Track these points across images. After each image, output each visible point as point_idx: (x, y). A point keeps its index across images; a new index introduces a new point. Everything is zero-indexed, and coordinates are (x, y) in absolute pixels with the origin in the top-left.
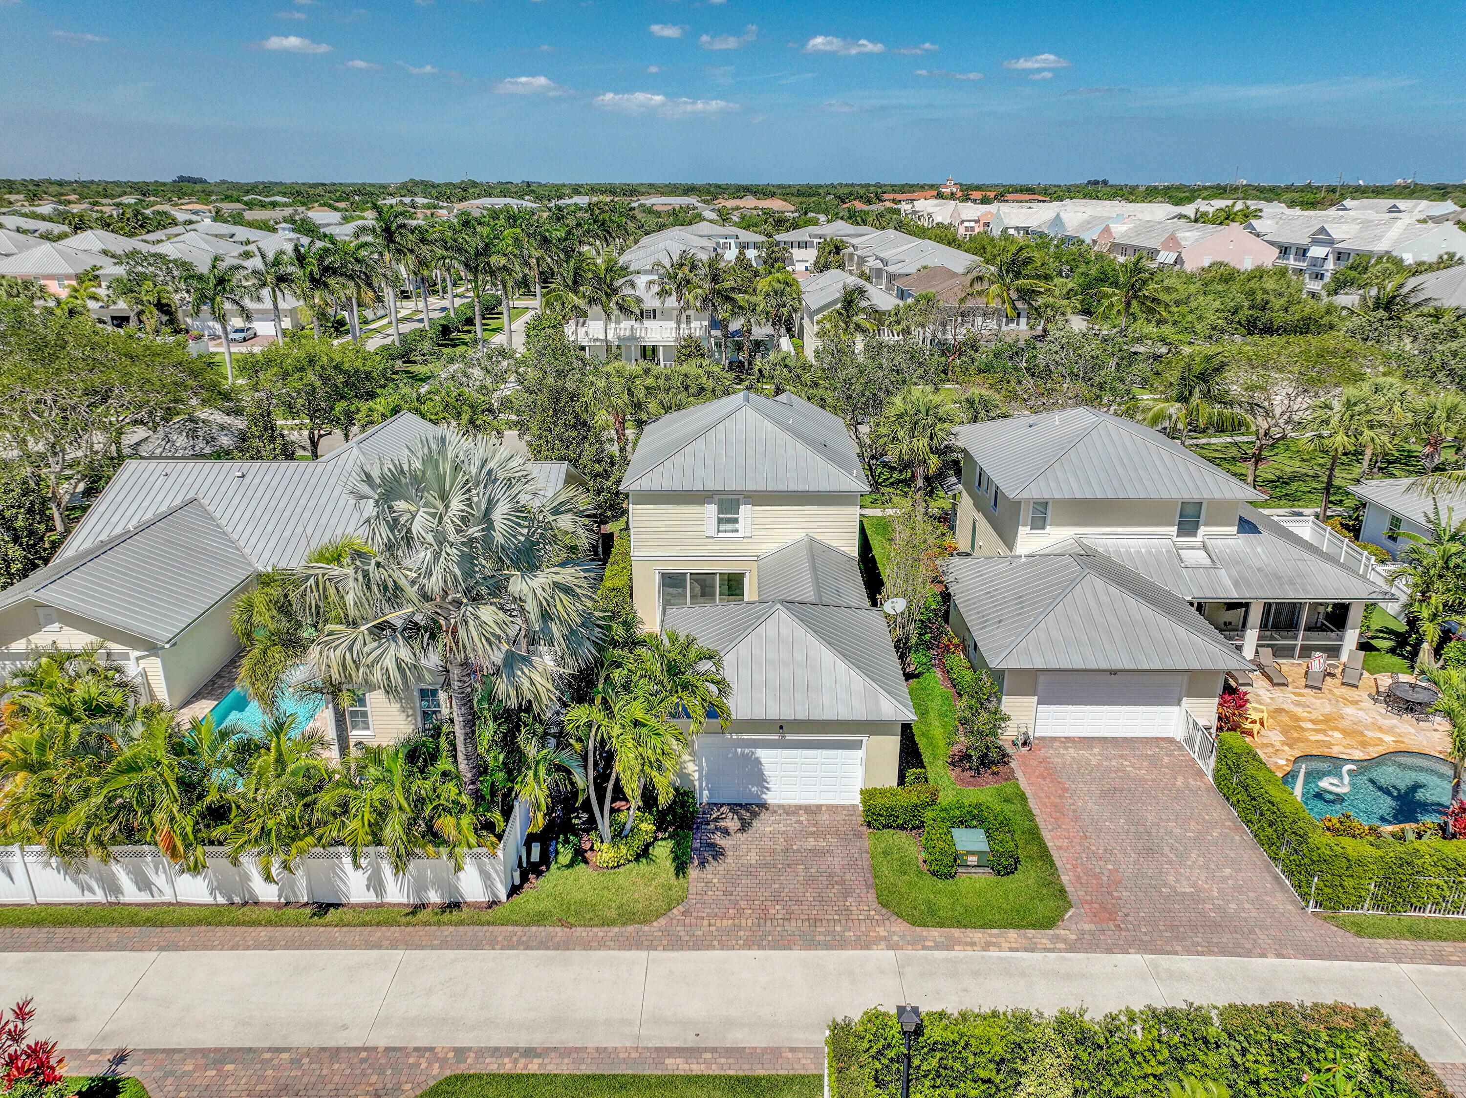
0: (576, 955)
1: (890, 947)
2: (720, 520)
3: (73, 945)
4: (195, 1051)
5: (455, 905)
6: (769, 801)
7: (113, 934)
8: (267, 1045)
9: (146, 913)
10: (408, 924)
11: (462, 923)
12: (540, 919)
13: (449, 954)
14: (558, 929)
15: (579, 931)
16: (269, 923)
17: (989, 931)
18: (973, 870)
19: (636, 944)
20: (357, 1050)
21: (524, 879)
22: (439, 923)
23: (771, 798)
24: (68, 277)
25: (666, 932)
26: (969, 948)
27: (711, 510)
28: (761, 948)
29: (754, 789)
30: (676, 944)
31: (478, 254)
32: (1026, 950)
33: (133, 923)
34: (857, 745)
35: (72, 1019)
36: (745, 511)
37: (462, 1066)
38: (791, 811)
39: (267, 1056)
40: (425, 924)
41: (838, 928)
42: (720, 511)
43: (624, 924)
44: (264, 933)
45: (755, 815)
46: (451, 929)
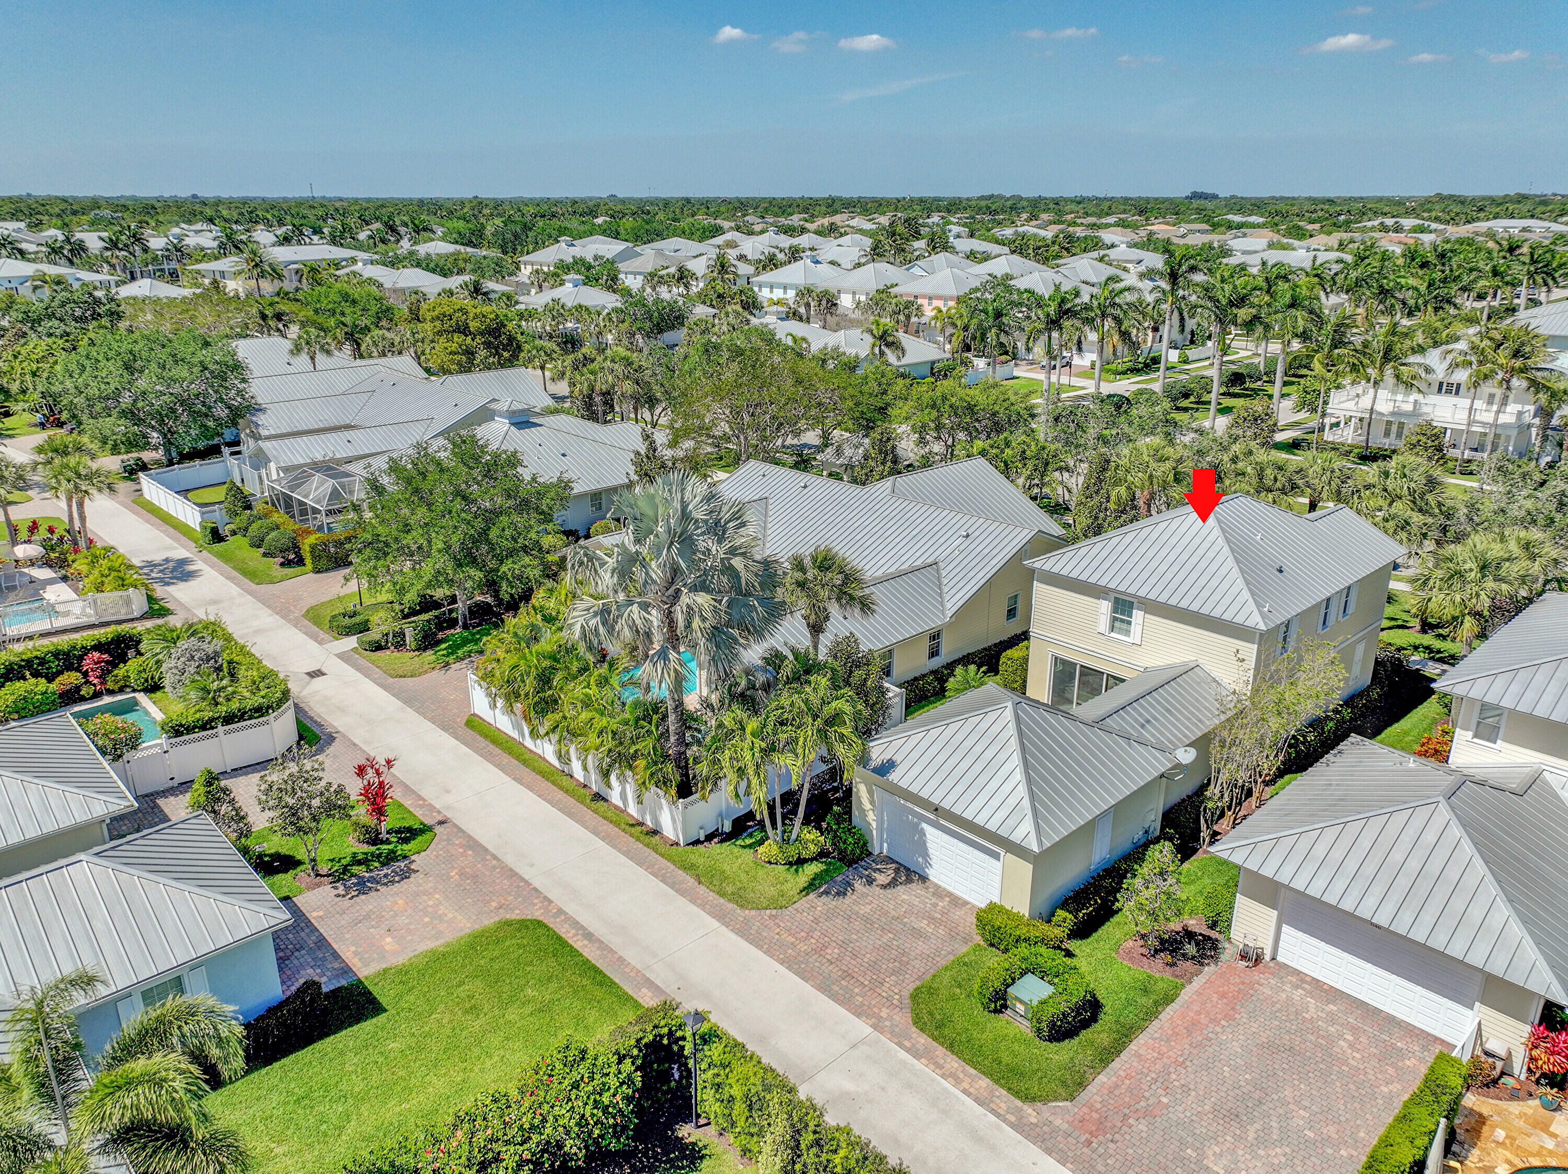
0: (682, 901)
1: (875, 1027)
2: (1115, 619)
3: (488, 757)
4: (470, 837)
5: (655, 832)
6: (931, 877)
7: (506, 759)
8: (494, 852)
9: (527, 756)
10: (623, 830)
11: (647, 846)
12: (688, 867)
13: (623, 858)
14: (692, 880)
15: (702, 889)
16: (567, 792)
17: (968, 1068)
18: (1020, 1019)
19: (721, 917)
20: (523, 879)
21: (709, 838)
22: (638, 839)
23: (933, 874)
24: (951, 299)
25: (746, 921)
26: (932, 1067)
27: (1105, 607)
28: (790, 968)
29: (920, 860)
30: (743, 932)
31: (1231, 304)
32: (977, 1100)
33: (517, 758)
34: (996, 856)
35: (448, 792)
36: (1138, 616)
37: (552, 920)
38: (940, 892)
39: (488, 857)
40: (631, 835)
41: (857, 990)
42: (1115, 610)
43: (730, 900)
44: (560, 795)
45: (909, 881)
46: (641, 846)
